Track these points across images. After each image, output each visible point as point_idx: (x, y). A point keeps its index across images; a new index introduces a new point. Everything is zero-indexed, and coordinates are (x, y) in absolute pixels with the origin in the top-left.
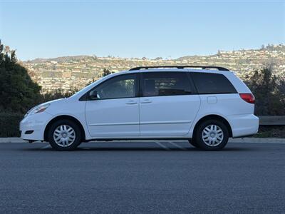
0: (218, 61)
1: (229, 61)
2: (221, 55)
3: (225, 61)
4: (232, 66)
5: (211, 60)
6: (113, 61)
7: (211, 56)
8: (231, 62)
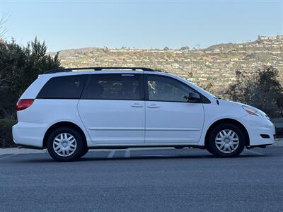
0: (258, 49)
1: (272, 49)
2: (262, 41)
3: (268, 49)
4: (277, 55)
5: (249, 49)
6: (128, 54)
7: (249, 44)
8: (274, 50)
